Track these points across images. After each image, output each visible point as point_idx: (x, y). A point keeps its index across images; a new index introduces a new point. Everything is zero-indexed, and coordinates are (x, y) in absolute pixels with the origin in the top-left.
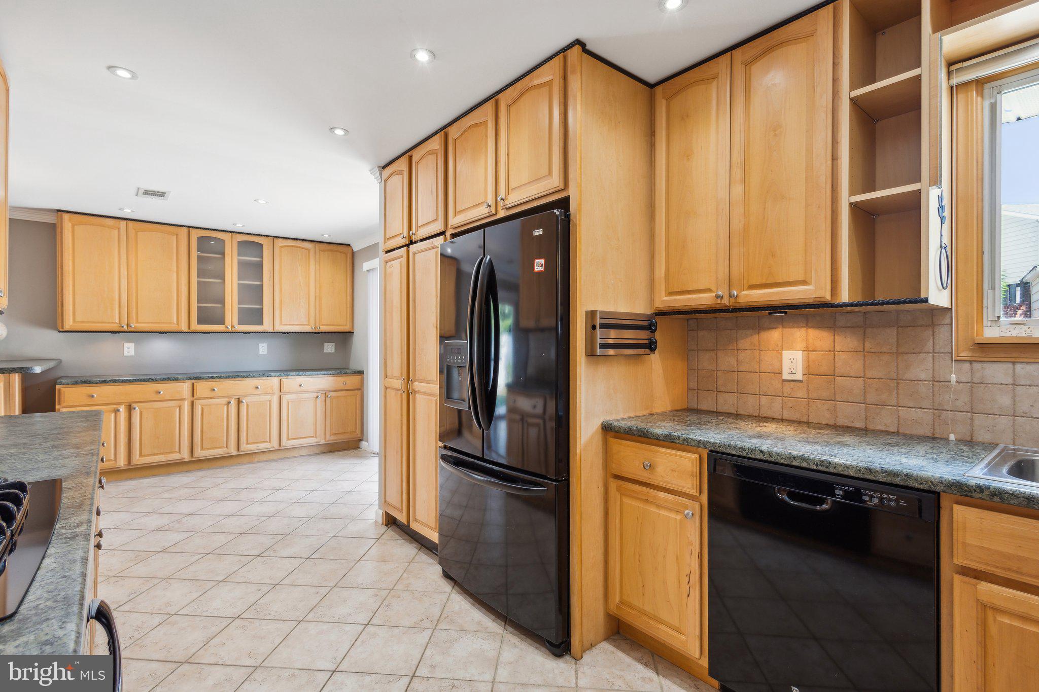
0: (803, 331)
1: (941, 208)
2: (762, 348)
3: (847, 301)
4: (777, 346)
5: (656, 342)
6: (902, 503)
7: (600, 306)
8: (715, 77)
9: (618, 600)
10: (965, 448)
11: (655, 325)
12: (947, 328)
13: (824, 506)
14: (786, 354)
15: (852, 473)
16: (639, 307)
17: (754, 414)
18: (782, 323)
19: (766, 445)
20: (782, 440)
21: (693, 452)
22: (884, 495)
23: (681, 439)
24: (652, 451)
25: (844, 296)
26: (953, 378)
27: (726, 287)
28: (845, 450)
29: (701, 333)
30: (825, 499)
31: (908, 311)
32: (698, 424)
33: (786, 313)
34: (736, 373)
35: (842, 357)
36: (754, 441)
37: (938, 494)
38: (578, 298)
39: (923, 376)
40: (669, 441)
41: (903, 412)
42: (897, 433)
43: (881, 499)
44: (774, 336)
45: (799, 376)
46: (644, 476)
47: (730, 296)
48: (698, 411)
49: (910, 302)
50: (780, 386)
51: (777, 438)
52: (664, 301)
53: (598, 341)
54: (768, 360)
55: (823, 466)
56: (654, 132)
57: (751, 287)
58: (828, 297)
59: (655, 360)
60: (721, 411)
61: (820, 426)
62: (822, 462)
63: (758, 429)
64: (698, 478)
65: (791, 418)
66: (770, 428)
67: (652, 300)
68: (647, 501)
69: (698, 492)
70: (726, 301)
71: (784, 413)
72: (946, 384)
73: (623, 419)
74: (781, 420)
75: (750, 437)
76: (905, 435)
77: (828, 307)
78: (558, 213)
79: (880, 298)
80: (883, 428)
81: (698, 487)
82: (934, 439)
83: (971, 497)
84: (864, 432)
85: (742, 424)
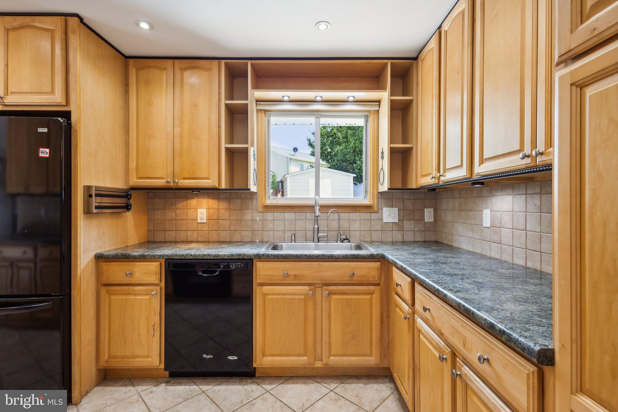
0: (206, 200)
1: (254, 155)
2: (188, 208)
3: (224, 188)
4: (195, 207)
5: (131, 205)
6: (242, 265)
7: (94, 183)
8: (165, 69)
9: (106, 358)
10: (261, 244)
11: (131, 195)
12: (256, 200)
13: (217, 273)
14: (199, 211)
15: (226, 258)
16: (119, 184)
17: (184, 240)
18: (197, 196)
19: (193, 252)
20: (199, 249)
21: (156, 262)
22: (237, 264)
23: (150, 256)
24: (132, 265)
25: (223, 186)
26: (258, 218)
27: (172, 177)
28: (224, 249)
29: (156, 200)
30: (217, 270)
31: (245, 193)
32: (157, 248)
33: (199, 192)
34: (175, 221)
35: (222, 211)
36: (187, 251)
37: (252, 259)
38: (78, 177)
39: (249, 218)
40: (143, 258)
41: (243, 233)
42: (241, 242)
43: (236, 265)
44: (194, 202)
45: (205, 221)
46: (126, 280)
47: (174, 182)
48: (154, 242)
49: (245, 190)
50: (196, 226)
51: (197, 249)
52: (135, 181)
53: (94, 204)
54: (191, 213)
55: (216, 257)
56: (128, 84)
57: (184, 179)
58: (217, 186)
59: (129, 215)
60: (167, 241)
61: (213, 242)
62: (215, 255)
63: (188, 246)
64: (159, 274)
65: (202, 241)
66: (193, 245)
67: (127, 181)
68: (128, 294)
69: (159, 281)
70: (172, 184)
71: (198, 238)
72: (256, 221)
73: (109, 251)
74: (197, 242)
75: (185, 250)
76: (243, 242)
77: (217, 190)
78: (62, 121)
79: (235, 187)
80: (236, 240)
81: (159, 279)
82: (252, 242)
83: (261, 258)
84: (230, 243)
85: (179, 245)
